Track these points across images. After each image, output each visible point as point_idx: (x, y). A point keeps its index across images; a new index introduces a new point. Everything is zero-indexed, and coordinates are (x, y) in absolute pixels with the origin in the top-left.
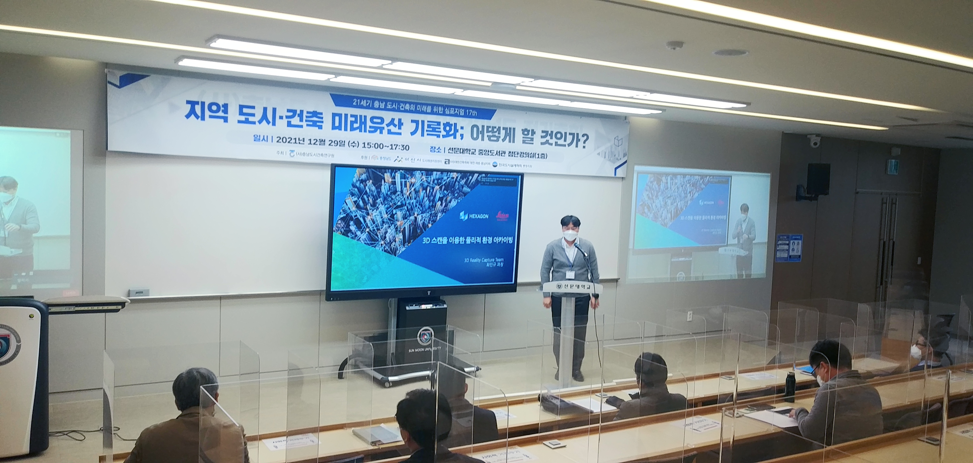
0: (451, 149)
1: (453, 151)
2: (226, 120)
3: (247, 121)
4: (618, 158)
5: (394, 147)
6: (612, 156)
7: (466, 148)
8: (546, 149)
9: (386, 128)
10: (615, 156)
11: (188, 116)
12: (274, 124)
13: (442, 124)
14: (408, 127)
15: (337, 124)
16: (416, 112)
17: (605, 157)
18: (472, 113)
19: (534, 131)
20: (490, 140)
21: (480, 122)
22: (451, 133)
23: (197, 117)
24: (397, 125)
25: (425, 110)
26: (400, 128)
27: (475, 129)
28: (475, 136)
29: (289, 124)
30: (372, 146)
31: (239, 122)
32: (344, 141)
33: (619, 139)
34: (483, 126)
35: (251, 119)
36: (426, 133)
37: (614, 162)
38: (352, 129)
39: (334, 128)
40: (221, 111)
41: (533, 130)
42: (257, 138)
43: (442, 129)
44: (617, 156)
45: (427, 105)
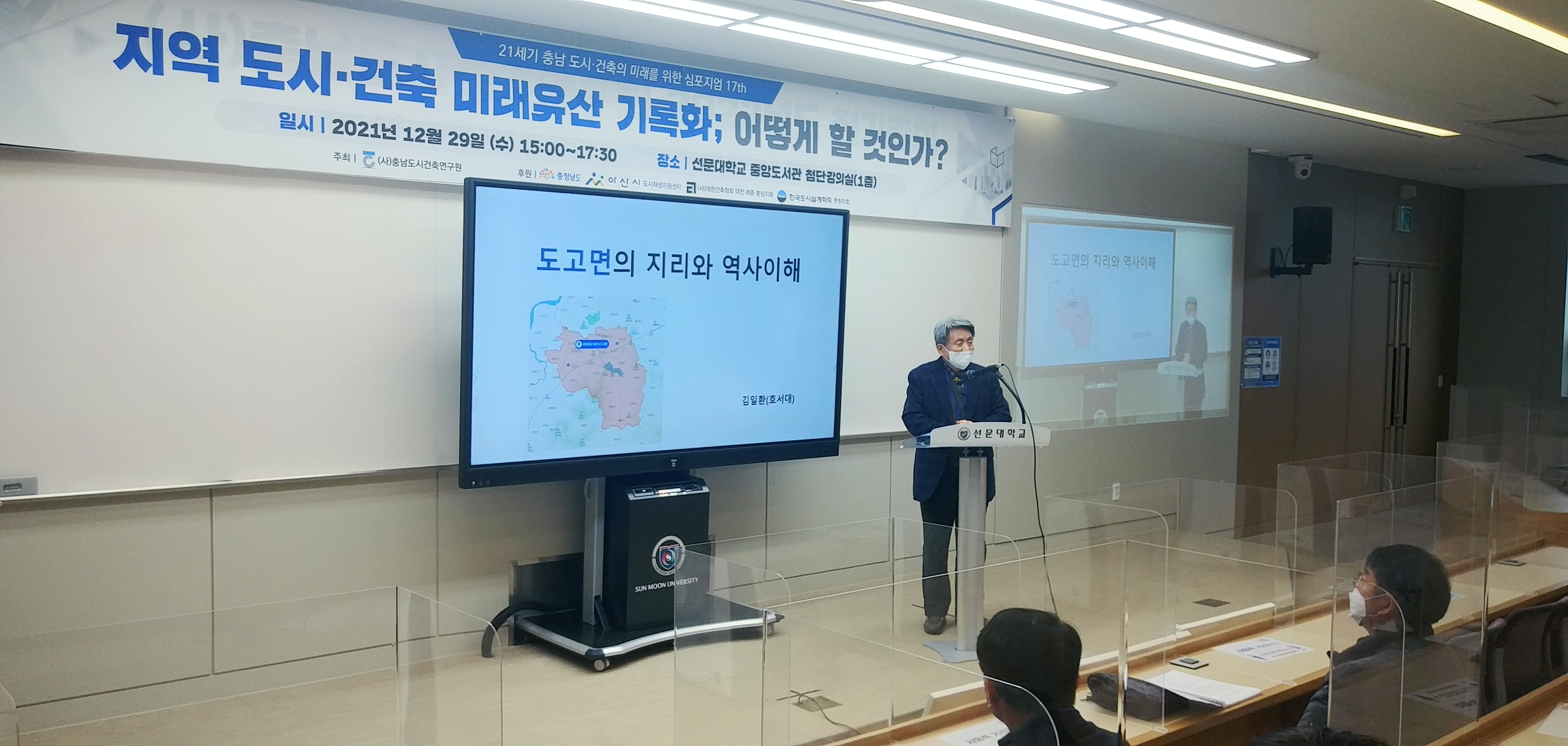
0: (698, 161)
1: (701, 166)
2: (213, 75)
3: (262, 82)
4: (997, 189)
5: (586, 153)
6: (987, 187)
7: (726, 160)
8: (873, 168)
9: (568, 112)
10: (992, 185)
11: (121, 62)
12: (326, 91)
13: (679, 108)
14: (612, 112)
15: (465, 97)
16: (629, 79)
17: (976, 189)
18: (737, 87)
19: (853, 130)
20: (772, 146)
21: (752, 108)
22: (696, 128)
23: (144, 65)
24: (590, 105)
25: (646, 77)
26: (596, 113)
27: (743, 122)
28: (743, 135)
29: (361, 94)
30: (541, 148)
31: (246, 81)
32: (483, 135)
33: (998, 154)
34: (758, 116)
35: (273, 75)
36: (648, 126)
37: (990, 198)
38: (500, 110)
39: (460, 105)
40: (202, 53)
41: (849, 128)
42: (287, 121)
43: (680, 119)
44: (995, 185)
45: (651, 65)
